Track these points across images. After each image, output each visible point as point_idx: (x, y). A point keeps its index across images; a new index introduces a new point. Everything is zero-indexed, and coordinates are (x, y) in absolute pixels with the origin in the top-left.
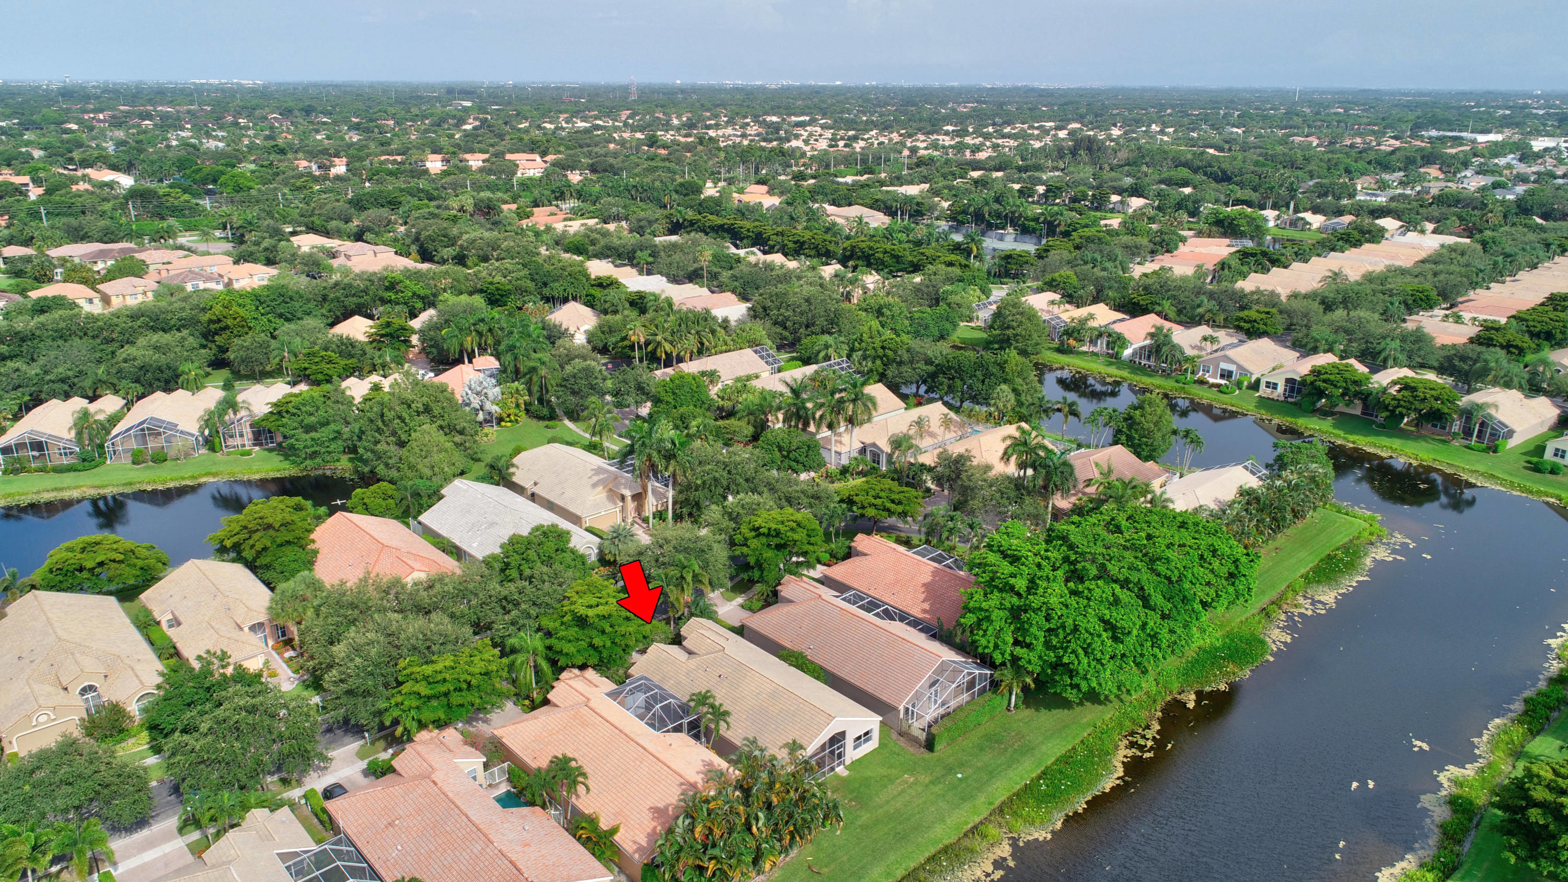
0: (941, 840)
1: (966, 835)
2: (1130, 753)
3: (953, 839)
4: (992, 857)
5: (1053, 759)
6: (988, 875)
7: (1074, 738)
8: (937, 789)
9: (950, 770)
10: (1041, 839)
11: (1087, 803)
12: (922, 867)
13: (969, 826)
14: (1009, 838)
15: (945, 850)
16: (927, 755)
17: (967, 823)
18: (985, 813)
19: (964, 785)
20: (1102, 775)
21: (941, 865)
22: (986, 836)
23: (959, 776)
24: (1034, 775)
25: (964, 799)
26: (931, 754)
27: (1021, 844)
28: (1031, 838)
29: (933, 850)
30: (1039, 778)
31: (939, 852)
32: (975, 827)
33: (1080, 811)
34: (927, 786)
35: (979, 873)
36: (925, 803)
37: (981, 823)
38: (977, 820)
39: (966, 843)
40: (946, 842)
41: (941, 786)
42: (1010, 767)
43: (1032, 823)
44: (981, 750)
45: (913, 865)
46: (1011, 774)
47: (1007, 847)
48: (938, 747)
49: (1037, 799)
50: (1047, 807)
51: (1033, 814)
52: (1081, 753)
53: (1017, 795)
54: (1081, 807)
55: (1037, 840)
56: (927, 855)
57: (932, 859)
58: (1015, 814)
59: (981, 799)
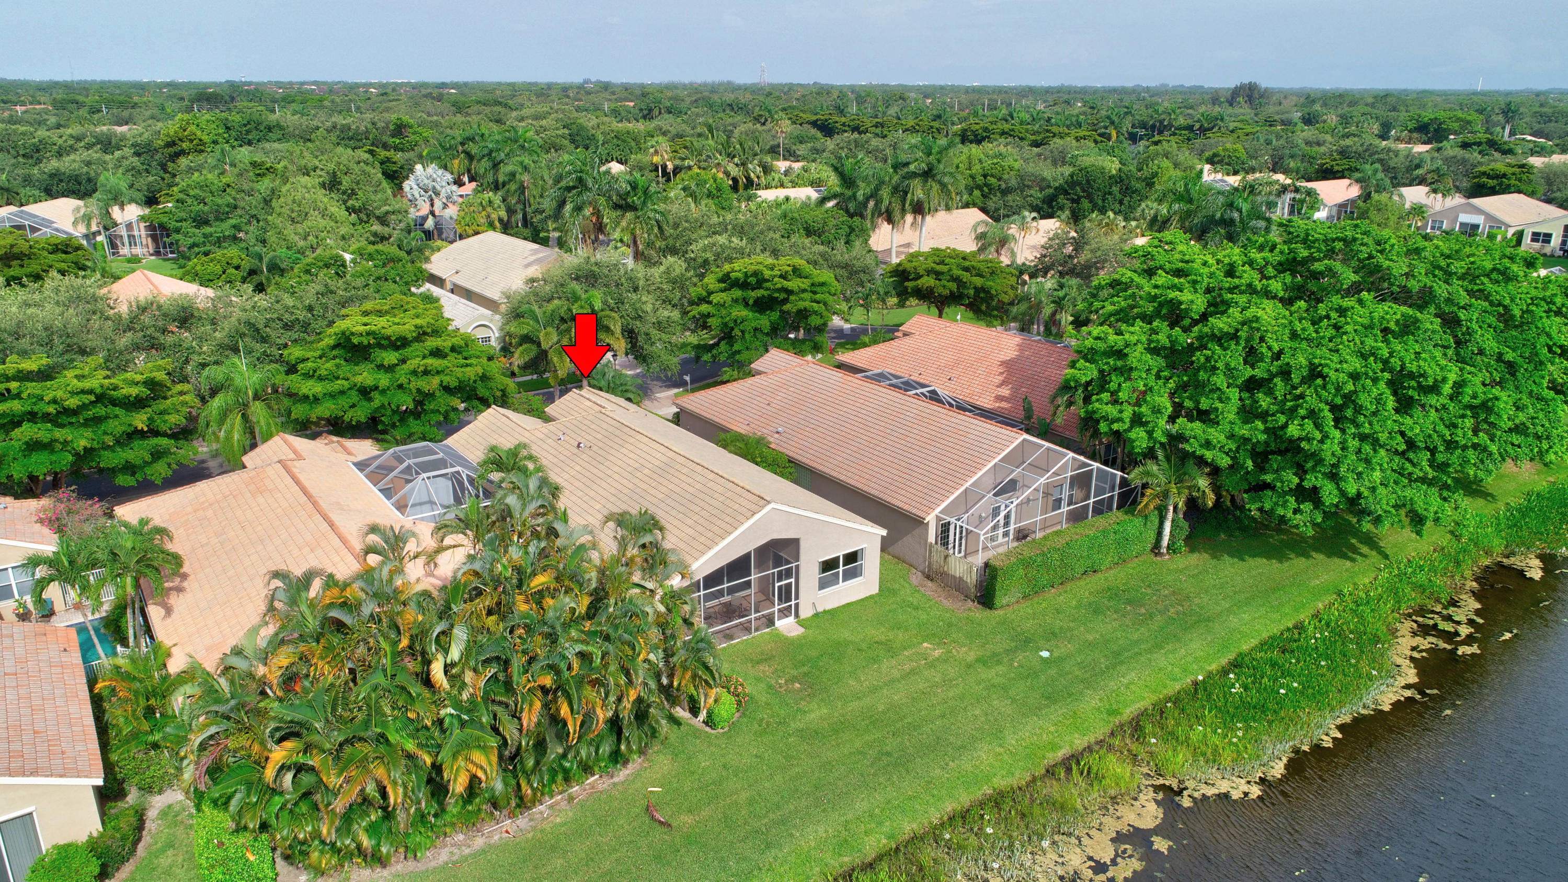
0: (988, 778)
1: (1050, 772)
2: (1426, 643)
3: (1020, 777)
4: (1112, 826)
5: (1254, 642)
6: (1099, 868)
7: (1297, 610)
8: (993, 674)
9: (1026, 642)
10: (1236, 795)
11: (1341, 728)
12: (933, 834)
13: (1060, 754)
14: (1157, 788)
15: (997, 800)
16: (979, 613)
17: (1054, 747)
18: (1100, 731)
19: (1053, 672)
20: (1370, 678)
21: (980, 833)
22: (1099, 778)
23: (1045, 654)
24: (1213, 667)
25: (1051, 699)
26: (987, 613)
27: (1186, 803)
28: (1210, 792)
29: (964, 799)
30: (1224, 672)
31: (982, 805)
32: (1075, 757)
33: (1328, 743)
34: (969, 666)
35: (1076, 860)
36: (962, 698)
37: (1089, 749)
38: (1080, 742)
39: (1052, 789)
40: (1001, 782)
41: (1001, 669)
42: (1158, 646)
43: (1214, 759)
44: (1096, 612)
45: (908, 827)
46: (1161, 659)
47: (1152, 807)
48: (1001, 599)
49: (1221, 711)
50: (1247, 729)
51: (1216, 740)
52: (1315, 635)
53: (1176, 700)
54: (1329, 734)
55: (1226, 796)
56: (950, 807)
57: (962, 817)
58: (1171, 736)
59: (1091, 702)
